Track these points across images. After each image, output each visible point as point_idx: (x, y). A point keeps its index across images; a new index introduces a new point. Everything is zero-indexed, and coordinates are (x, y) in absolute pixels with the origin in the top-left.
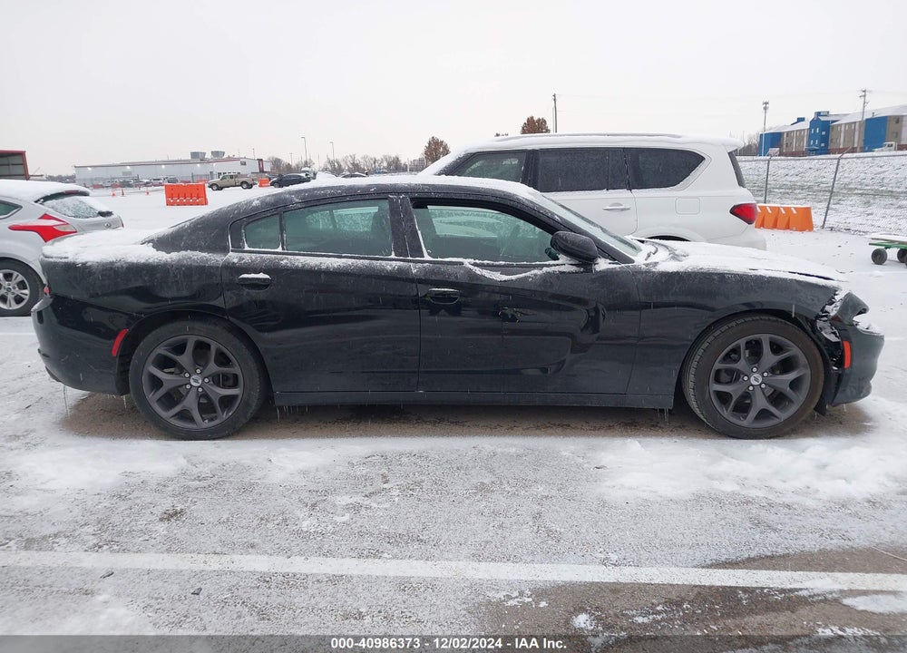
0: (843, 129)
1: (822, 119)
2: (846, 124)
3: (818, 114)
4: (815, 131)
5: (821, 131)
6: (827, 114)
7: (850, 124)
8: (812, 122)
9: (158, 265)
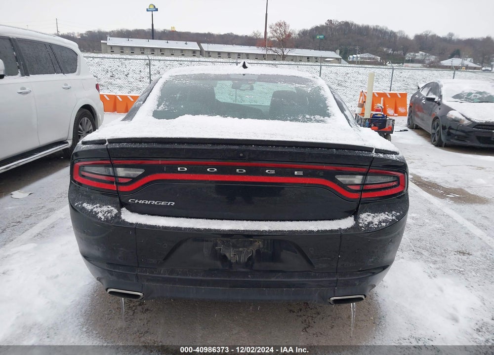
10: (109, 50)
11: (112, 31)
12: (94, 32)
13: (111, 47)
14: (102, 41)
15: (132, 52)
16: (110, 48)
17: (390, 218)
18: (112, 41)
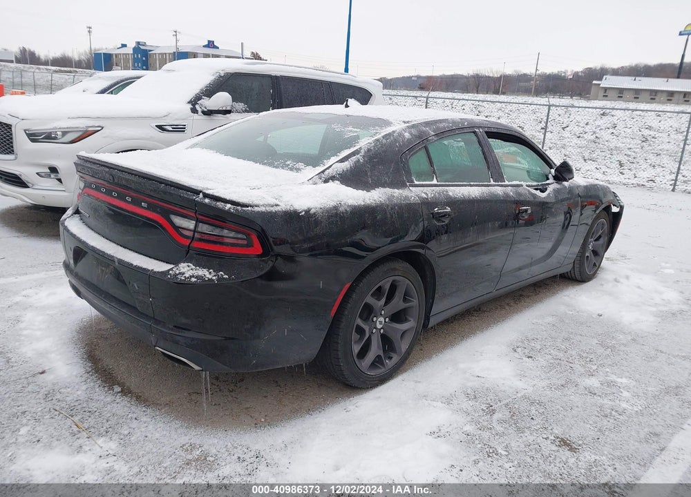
0: (157, 57)
1: (142, 47)
2: (159, 54)
3: (138, 43)
4: (138, 56)
5: (142, 57)
6: (144, 44)
7: (162, 54)
8: (134, 49)
9: (377, 207)
10: (601, 93)
11: (622, 67)
12: (595, 70)
13: (606, 89)
14: (594, 82)
15: (619, 97)
16: (603, 91)
17: (208, 276)
18: (609, 82)
